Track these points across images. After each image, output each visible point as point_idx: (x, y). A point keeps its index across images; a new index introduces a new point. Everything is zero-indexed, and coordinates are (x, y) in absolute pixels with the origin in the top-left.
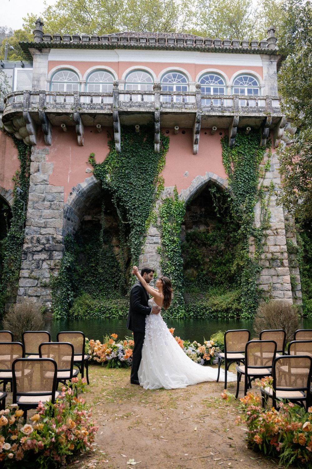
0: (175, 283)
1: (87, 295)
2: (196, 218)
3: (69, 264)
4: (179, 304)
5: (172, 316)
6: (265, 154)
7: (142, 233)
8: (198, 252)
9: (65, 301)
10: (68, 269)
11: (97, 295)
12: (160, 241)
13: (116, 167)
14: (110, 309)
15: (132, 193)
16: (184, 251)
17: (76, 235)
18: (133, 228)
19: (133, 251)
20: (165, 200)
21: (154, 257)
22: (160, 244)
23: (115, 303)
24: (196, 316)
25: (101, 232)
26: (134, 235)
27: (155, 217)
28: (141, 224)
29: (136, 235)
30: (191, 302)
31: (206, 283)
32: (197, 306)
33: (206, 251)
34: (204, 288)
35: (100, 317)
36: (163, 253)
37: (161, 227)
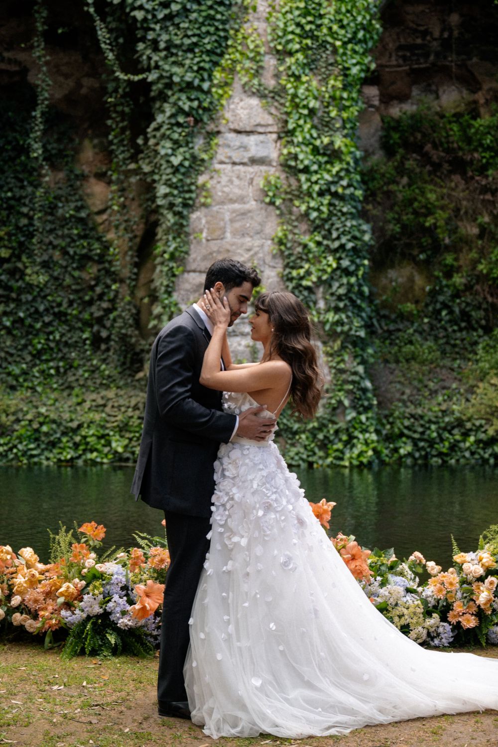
0: (340, 323)
2: (427, 56)
4: (354, 407)
5: (327, 456)
7: (201, 119)
8: (432, 197)
11: (24, 373)
12: (273, 151)
14: (75, 431)
16: (373, 194)
18: (164, 98)
19: (166, 196)
21: (252, 218)
22: (275, 164)
23: (94, 404)
24: (426, 457)
25: (35, 117)
26: (168, 129)
27: (252, 51)
28: (196, 82)
29: (175, 128)
30: (404, 402)
31: (463, 325)
32: (426, 419)
33: (463, 191)
34: (455, 346)
35: (36, 460)
36: (288, 203)
37: (279, 92)
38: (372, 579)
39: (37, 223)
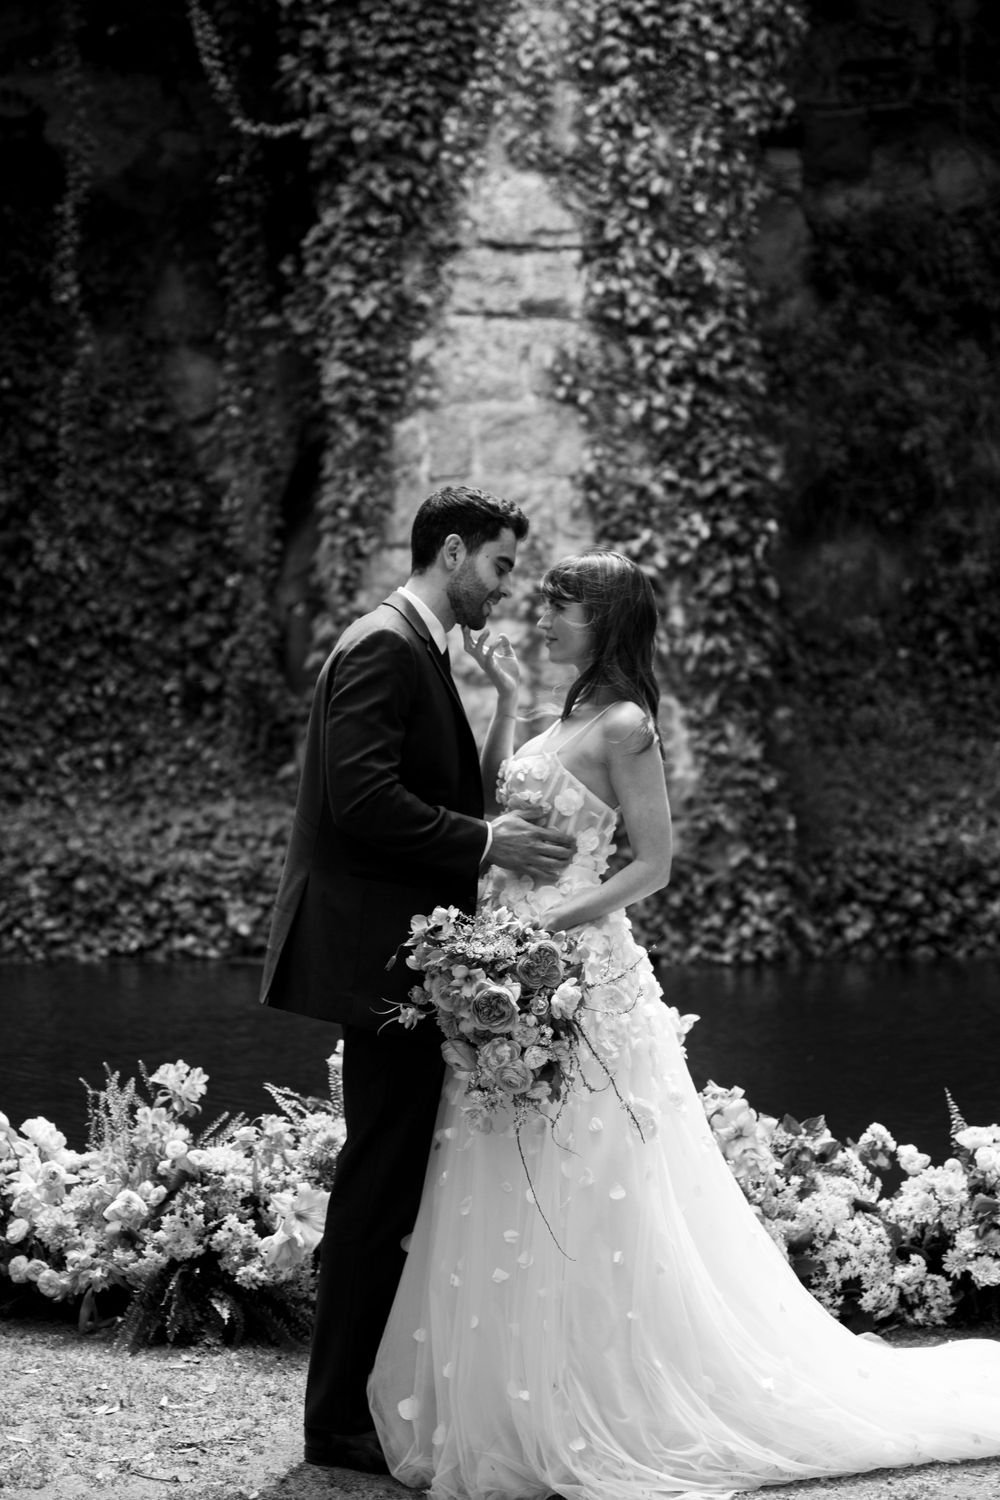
0: (715, 656)
2: (904, 84)
4: (746, 838)
5: (690, 941)
7: (418, 220)
8: (917, 389)
11: (38, 765)
12: (575, 287)
14: (148, 891)
16: (789, 382)
18: (335, 172)
19: (342, 383)
21: (527, 431)
22: (576, 315)
23: (188, 832)
24: (905, 945)
25: (61, 216)
26: (347, 240)
27: (527, 72)
28: (407, 141)
29: (362, 239)
30: (856, 828)
31: (983, 662)
32: (904, 862)
33: (983, 375)
34: (964, 707)
35: (63, 951)
36: (604, 399)
37: (585, 162)
38: (780, 1182)
39: (65, 445)
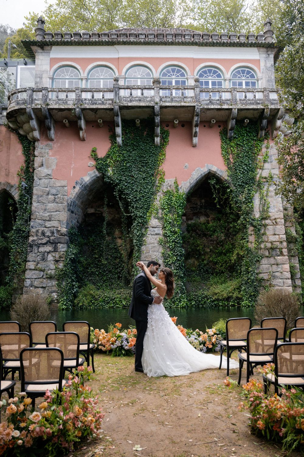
0: (177, 273)
1: (92, 286)
2: (197, 209)
3: (73, 256)
4: (181, 293)
5: (175, 305)
6: (264, 146)
7: (144, 224)
8: (199, 242)
9: (70, 291)
10: (73, 261)
11: (101, 285)
12: (161, 232)
13: (118, 161)
14: (113, 299)
15: (133, 186)
16: (185, 242)
17: (80, 228)
18: (135, 219)
19: (135, 242)
20: (166, 192)
21: (156, 248)
22: (161, 235)
23: (118, 293)
24: (198, 305)
25: (104, 224)
26: (136, 227)
27: (156, 208)
28: (143, 216)
29: (138, 227)
30: (193, 291)
31: (207, 273)
32: (198, 295)
33: (206, 241)
34: (205, 278)
35: (104, 307)
36: (165, 244)
37: (162, 218)
39: (104, 249)
